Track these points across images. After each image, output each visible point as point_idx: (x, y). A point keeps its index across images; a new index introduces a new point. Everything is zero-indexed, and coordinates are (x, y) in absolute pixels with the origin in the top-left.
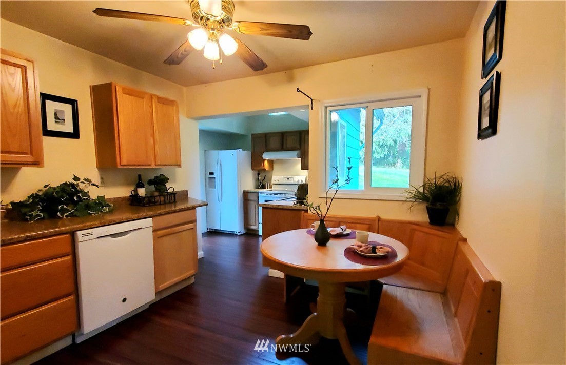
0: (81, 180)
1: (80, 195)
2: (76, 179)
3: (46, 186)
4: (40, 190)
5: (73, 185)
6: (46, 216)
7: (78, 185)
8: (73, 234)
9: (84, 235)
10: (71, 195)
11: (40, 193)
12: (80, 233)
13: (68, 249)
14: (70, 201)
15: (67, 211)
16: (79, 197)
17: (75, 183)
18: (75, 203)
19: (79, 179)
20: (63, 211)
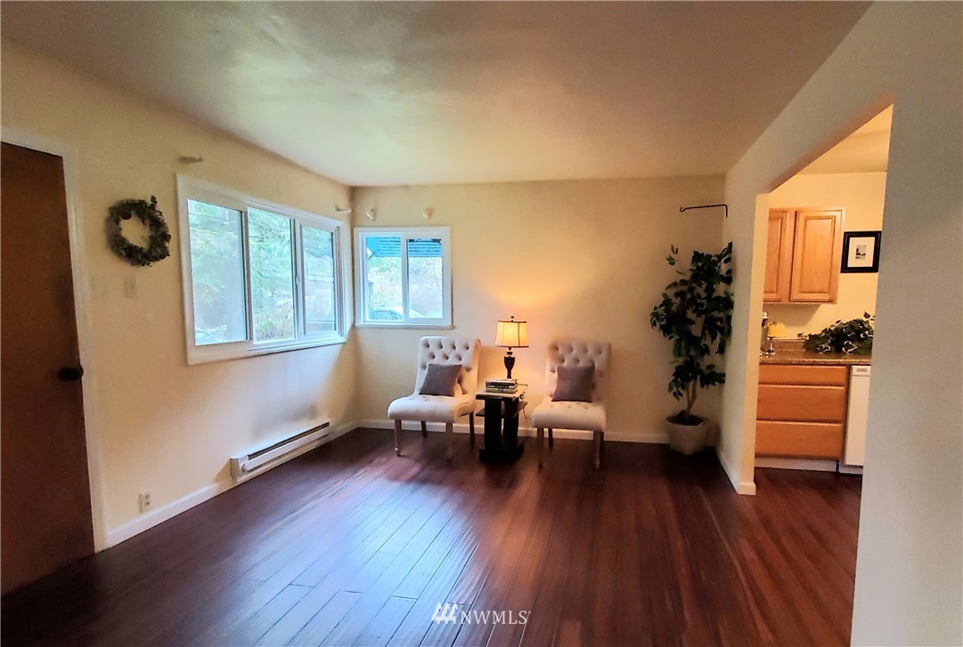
0: (871, 318)
1: (867, 332)
2: (867, 315)
3: (838, 322)
4: (832, 326)
5: (861, 322)
6: (833, 349)
7: (867, 322)
8: (849, 367)
9: (859, 370)
10: (858, 332)
11: (832, 329)
12: (855, 368)
13: (843, 380)
14: (856, 338)
15: (851, 347)
16: (865, 335)
17: (865, 320)
18: (861, 340)
19: (869, 316)
20: (848, 347)
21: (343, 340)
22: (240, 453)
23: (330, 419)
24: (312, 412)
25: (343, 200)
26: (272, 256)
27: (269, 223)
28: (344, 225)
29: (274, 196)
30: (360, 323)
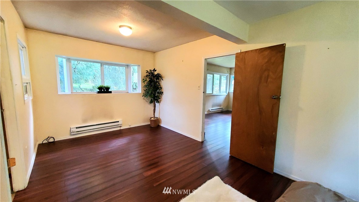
21: (227, 94)
22: (210, 109)
23: (224, 107)
24: (220, 106)
25: (229, 70)
26: (217, 82)
27: (217, 76)
28: (228, 75)
29: (217, 72)
30: (230, 92)
